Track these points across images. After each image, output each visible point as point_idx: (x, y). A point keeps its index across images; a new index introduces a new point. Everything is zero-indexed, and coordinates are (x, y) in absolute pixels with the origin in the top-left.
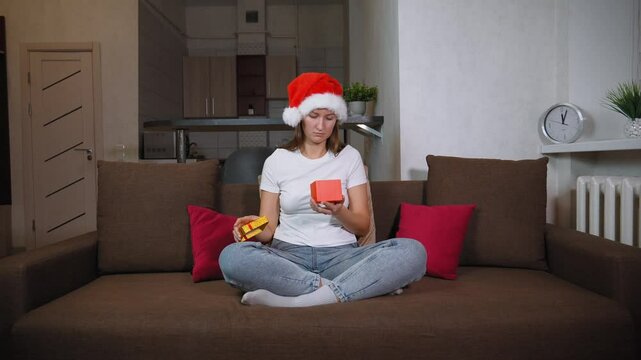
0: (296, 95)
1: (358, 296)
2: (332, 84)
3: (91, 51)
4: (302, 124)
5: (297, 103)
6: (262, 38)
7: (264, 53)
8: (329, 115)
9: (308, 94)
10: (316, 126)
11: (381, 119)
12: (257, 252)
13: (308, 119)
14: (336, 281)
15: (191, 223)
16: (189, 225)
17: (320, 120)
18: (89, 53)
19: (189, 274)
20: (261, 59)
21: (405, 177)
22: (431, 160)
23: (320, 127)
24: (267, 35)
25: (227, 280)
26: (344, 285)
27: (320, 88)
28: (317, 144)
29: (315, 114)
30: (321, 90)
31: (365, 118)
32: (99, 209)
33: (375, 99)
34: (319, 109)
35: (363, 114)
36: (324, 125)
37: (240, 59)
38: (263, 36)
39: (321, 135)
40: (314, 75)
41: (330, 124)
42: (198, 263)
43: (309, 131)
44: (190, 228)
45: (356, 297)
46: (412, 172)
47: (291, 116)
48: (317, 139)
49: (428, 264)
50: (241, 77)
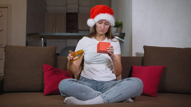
0: (94, 13)
1: (113, 101)
2: (109, 10)
3: (7, 8)
4: (95, 26)
5: (93, 17)
6: (77, 6)
7: (77, 12)
8: (107, 23)
9: (98, 14)
10: (101, 28)
11: (124, 34)
12: (74, 83)
13: (98, 24)
14: (104, 94)
15: (44, 72)
16: (43, 72)
17: (103, 25)
18: (7, 9)
19: (42, 93)
20: (76, 14)
21: (134, 55)
22: (145, 47)
23: (102, 28)
24: (79, 5)
25: (62, 95)
26: (107, 96)
27: (104, 11)
28: (101, 35)
29: (101, 22)
30: (104, 12)
31: (117, 34)
32: (5, 65)
33: (122, 27)
34: (102, 20)
35: (117, 32)
36: (104, 27)
37: (68, 14)
38: (77, 5)
39: (102, 31)
40: (101, 6)
41: (107, 27)
42: (46, 88)
43: (98, 29)
44: (43, 74)
45: (112, 101)
46: (137, 54)
47: (91, 22)
48: (101, 33)
49: (144, 89)
50: (68, 21)
